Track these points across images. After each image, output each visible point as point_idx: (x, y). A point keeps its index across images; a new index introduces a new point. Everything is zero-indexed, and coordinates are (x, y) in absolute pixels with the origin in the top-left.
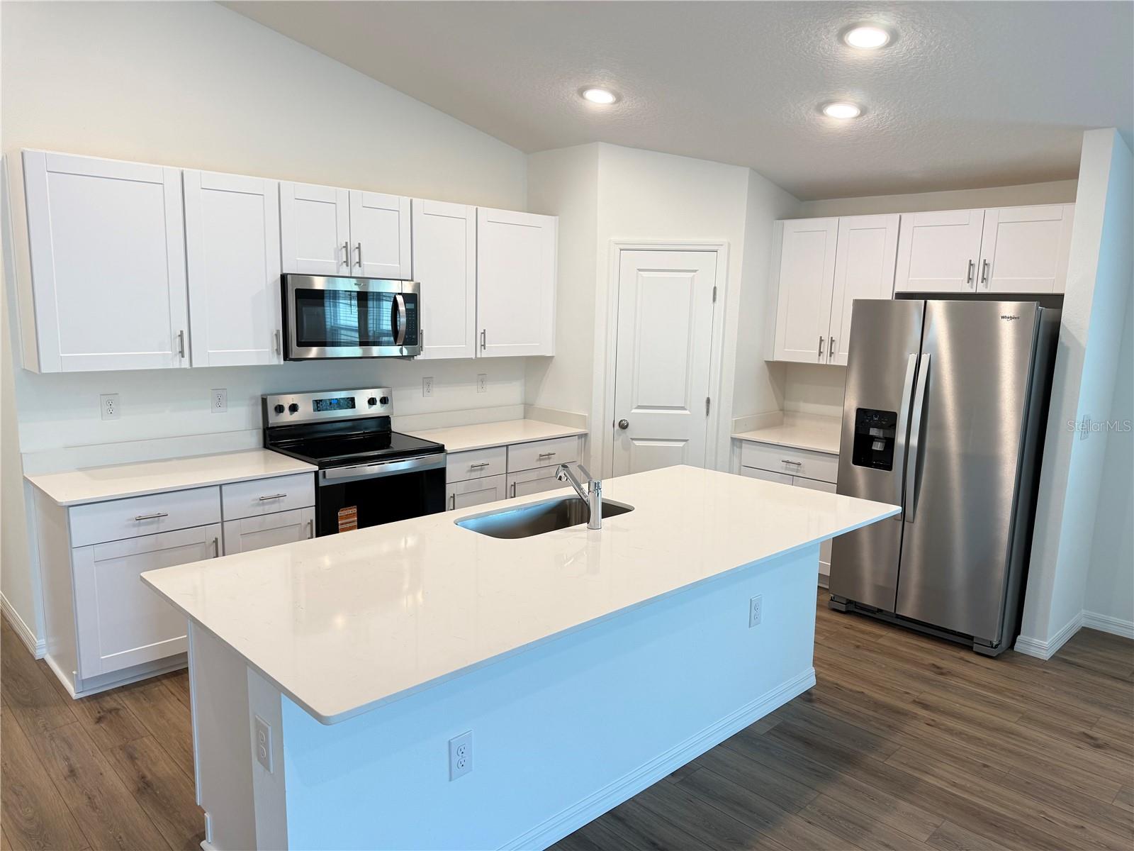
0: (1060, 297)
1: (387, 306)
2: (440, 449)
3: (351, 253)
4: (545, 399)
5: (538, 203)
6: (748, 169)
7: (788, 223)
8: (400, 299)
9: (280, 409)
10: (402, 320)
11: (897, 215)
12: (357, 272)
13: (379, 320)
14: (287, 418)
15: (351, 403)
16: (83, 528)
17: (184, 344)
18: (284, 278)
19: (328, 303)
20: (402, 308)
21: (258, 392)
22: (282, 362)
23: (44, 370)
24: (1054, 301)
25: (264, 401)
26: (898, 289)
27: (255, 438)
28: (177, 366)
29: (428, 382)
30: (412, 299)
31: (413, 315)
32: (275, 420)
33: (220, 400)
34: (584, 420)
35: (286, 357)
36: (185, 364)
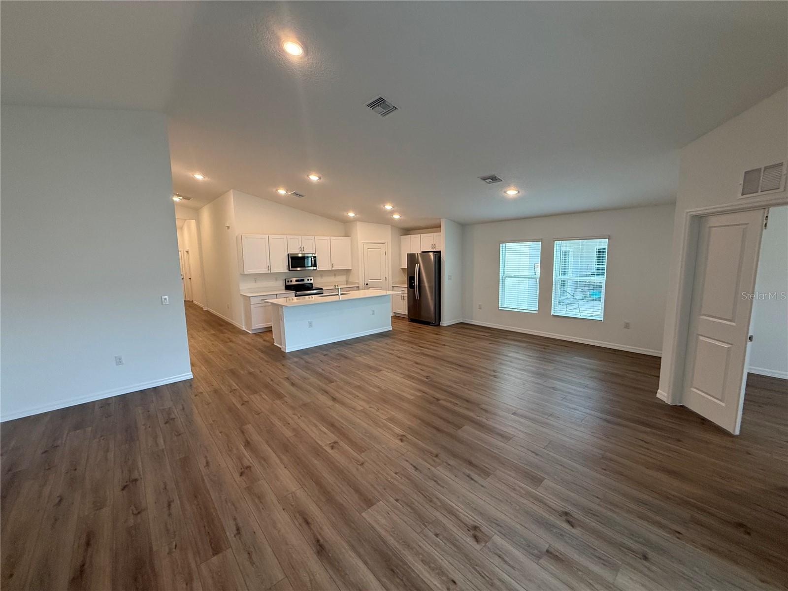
0: (440, 251)
1: (310, 259)
2: (322, 289)
3: (302, 249)
4: (350, 280)
5: (347, 235)
6: (390, 226)
7: (402, 236)
8: (312, 258)
9: (288, 281)
10: (313, 262)
11: (420, 235)
12: (303, 252)
13: (308, 262)
14: (290, 283)
15: (303, 280)
16: (253, 301)
17: (269, 268)
18: (288, 254)
19: (306, 260)
20: (313, 260)
21: (284, 278)
22: (288, 271)
23: (246, 273)
24: (439, 252)
25: (285, 280)
26: (422, 251)
27: (284, 287)
28: (267, 272)
29: (322, 276)
30: (315, 257)
31: (315, 261)
32: (287, 284)
33: (276, 280)
34: (358, 283)
35: (289, 270)
36: (269, 272)
